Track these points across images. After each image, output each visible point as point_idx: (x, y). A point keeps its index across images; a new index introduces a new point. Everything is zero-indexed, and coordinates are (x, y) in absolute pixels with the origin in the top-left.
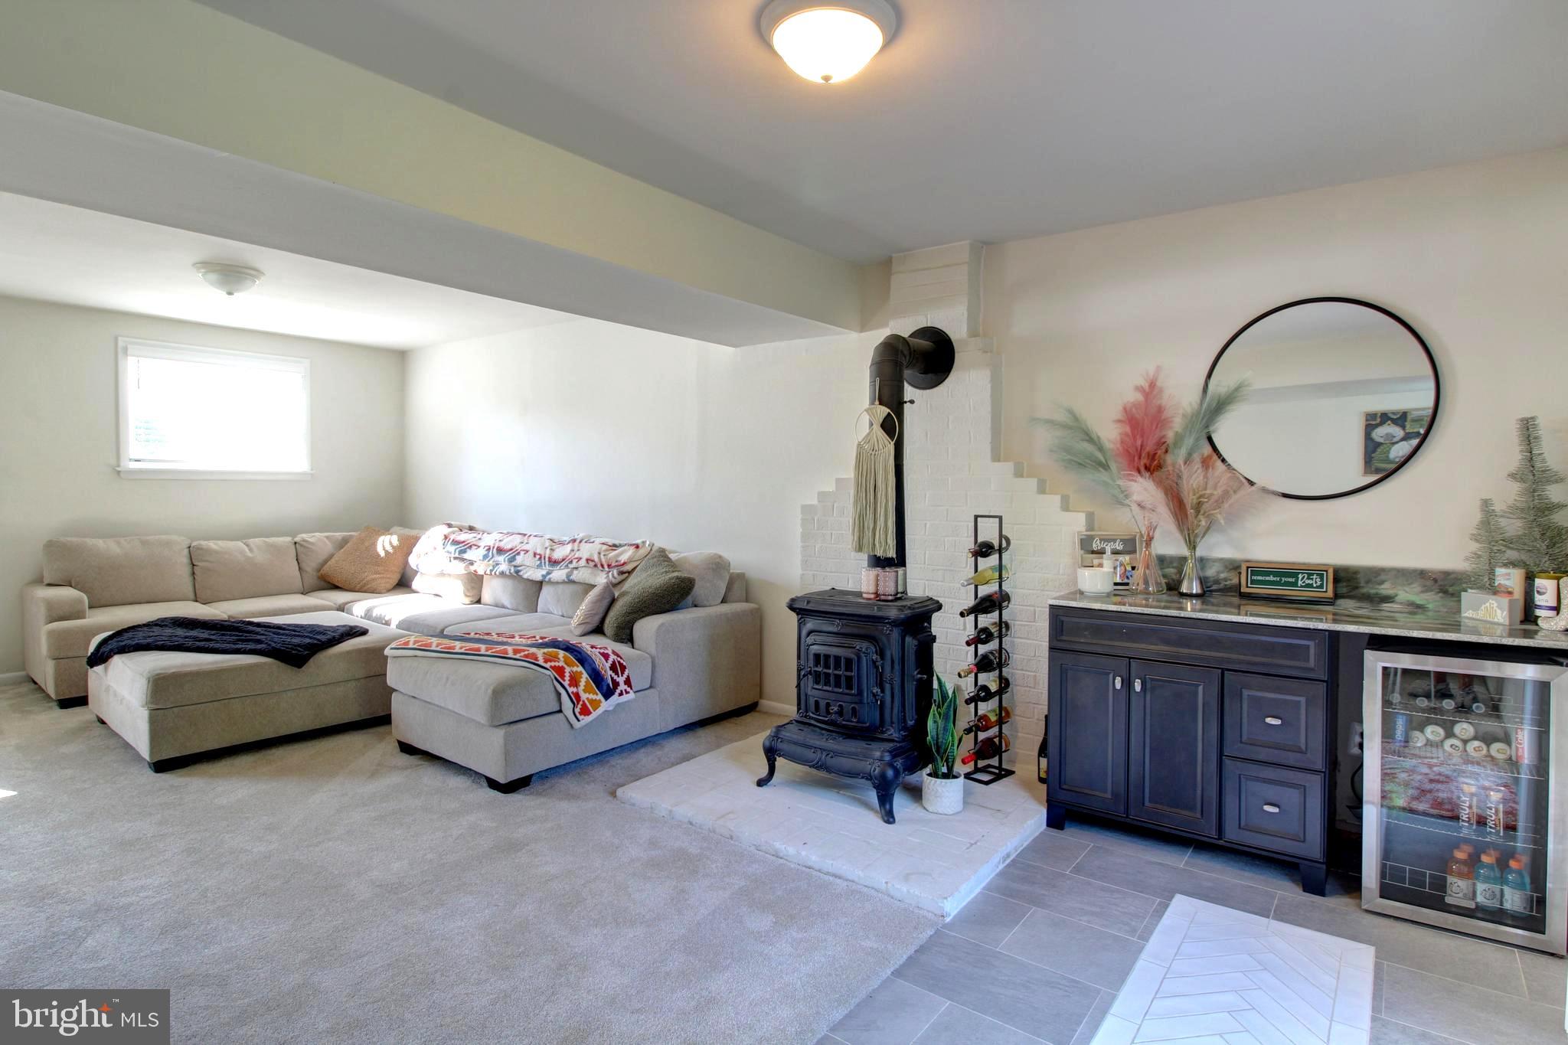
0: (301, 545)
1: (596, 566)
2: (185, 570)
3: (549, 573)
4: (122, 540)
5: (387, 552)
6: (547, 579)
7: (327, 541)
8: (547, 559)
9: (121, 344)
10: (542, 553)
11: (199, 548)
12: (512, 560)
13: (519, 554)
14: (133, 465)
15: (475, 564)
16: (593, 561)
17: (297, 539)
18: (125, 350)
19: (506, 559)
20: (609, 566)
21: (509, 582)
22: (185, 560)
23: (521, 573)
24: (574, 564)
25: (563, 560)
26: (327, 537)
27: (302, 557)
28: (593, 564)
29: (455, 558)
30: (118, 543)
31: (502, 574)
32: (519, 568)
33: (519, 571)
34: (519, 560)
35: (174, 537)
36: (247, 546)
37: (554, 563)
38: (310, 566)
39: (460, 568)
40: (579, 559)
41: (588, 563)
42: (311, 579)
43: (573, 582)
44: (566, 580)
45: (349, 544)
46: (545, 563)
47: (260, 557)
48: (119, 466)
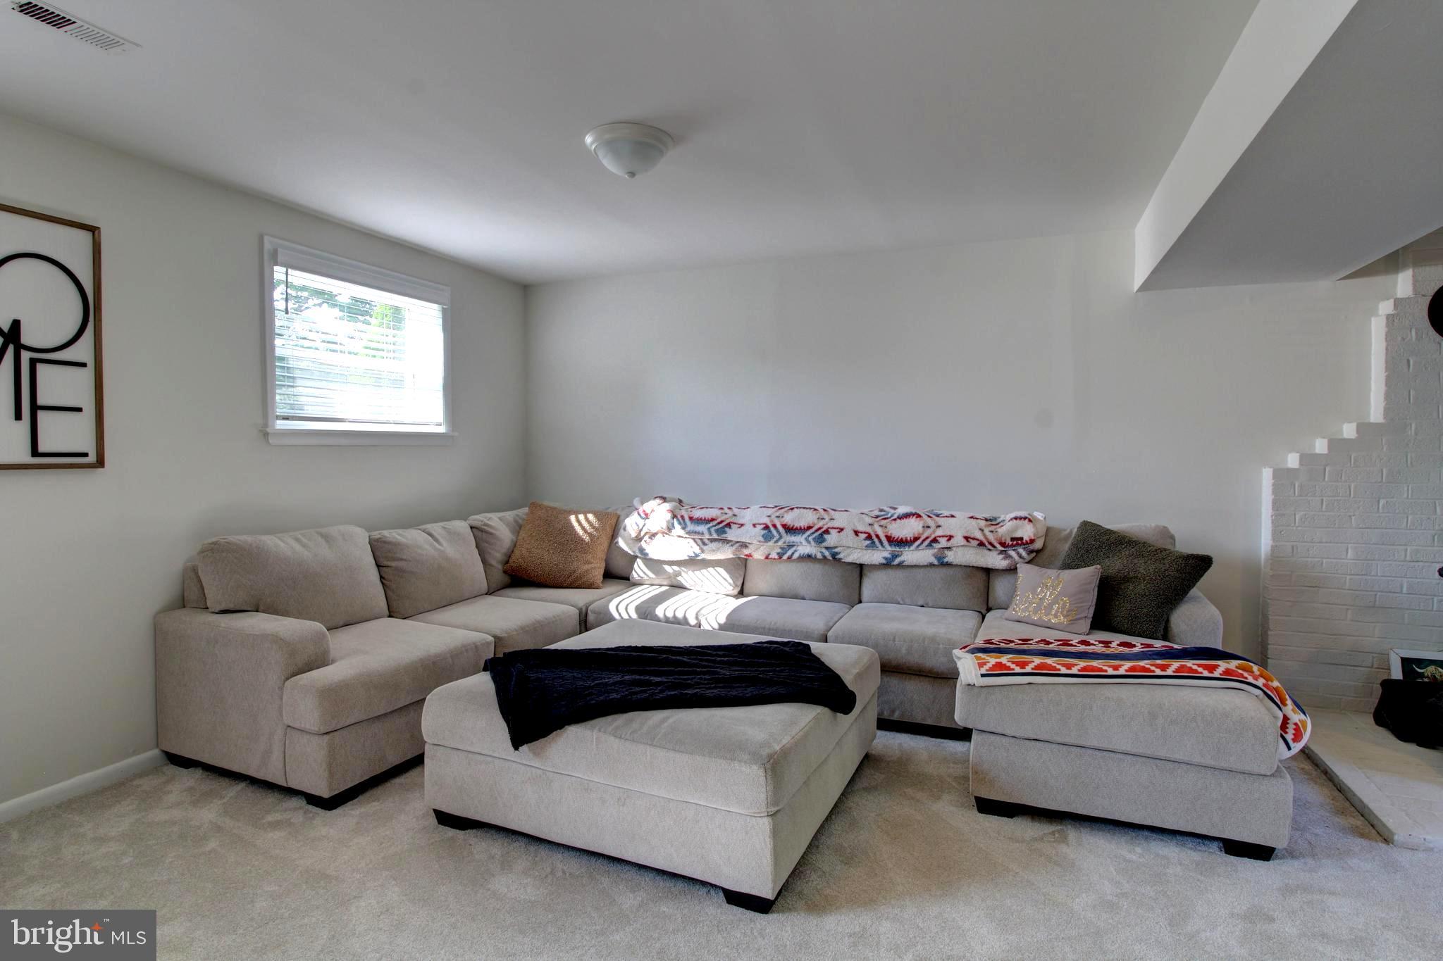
0: (480, 531)
1: (981, 544)
2: (373, 575)
3: (895, 556)
6: (897, 561)
7: (504, 525)
8: (884, 539)
10: (869, 529)
11: (380, 541)
12: (820, 539)
13: (827, 532)
14: (281, 425)
15: (751, 546)
16: (974, 539)
17: (472, 522)
19: (810, 539)
20: (1003, 544)
21: (817, 569)
23: (838, 557)
24: (943, 542)
25: (916, 539)
26: (501, 519)
27: (483, 545)
28: (977, 542)
29: (712, 540)
31: (809, 557)
32: (836, 550)
33: (837, 554)
34: (832, 539)
35: (349, 528)
37: (903, 543)
38: (497, 556)
39: (726, 553)
40: (950, 538)
41: (968, 541)
42: (498, 576)
43: (949, 565)
44: (936, 562)
45: (530, 528)
46: (881, 543)
47: (447, 550)
48: (266, 425)
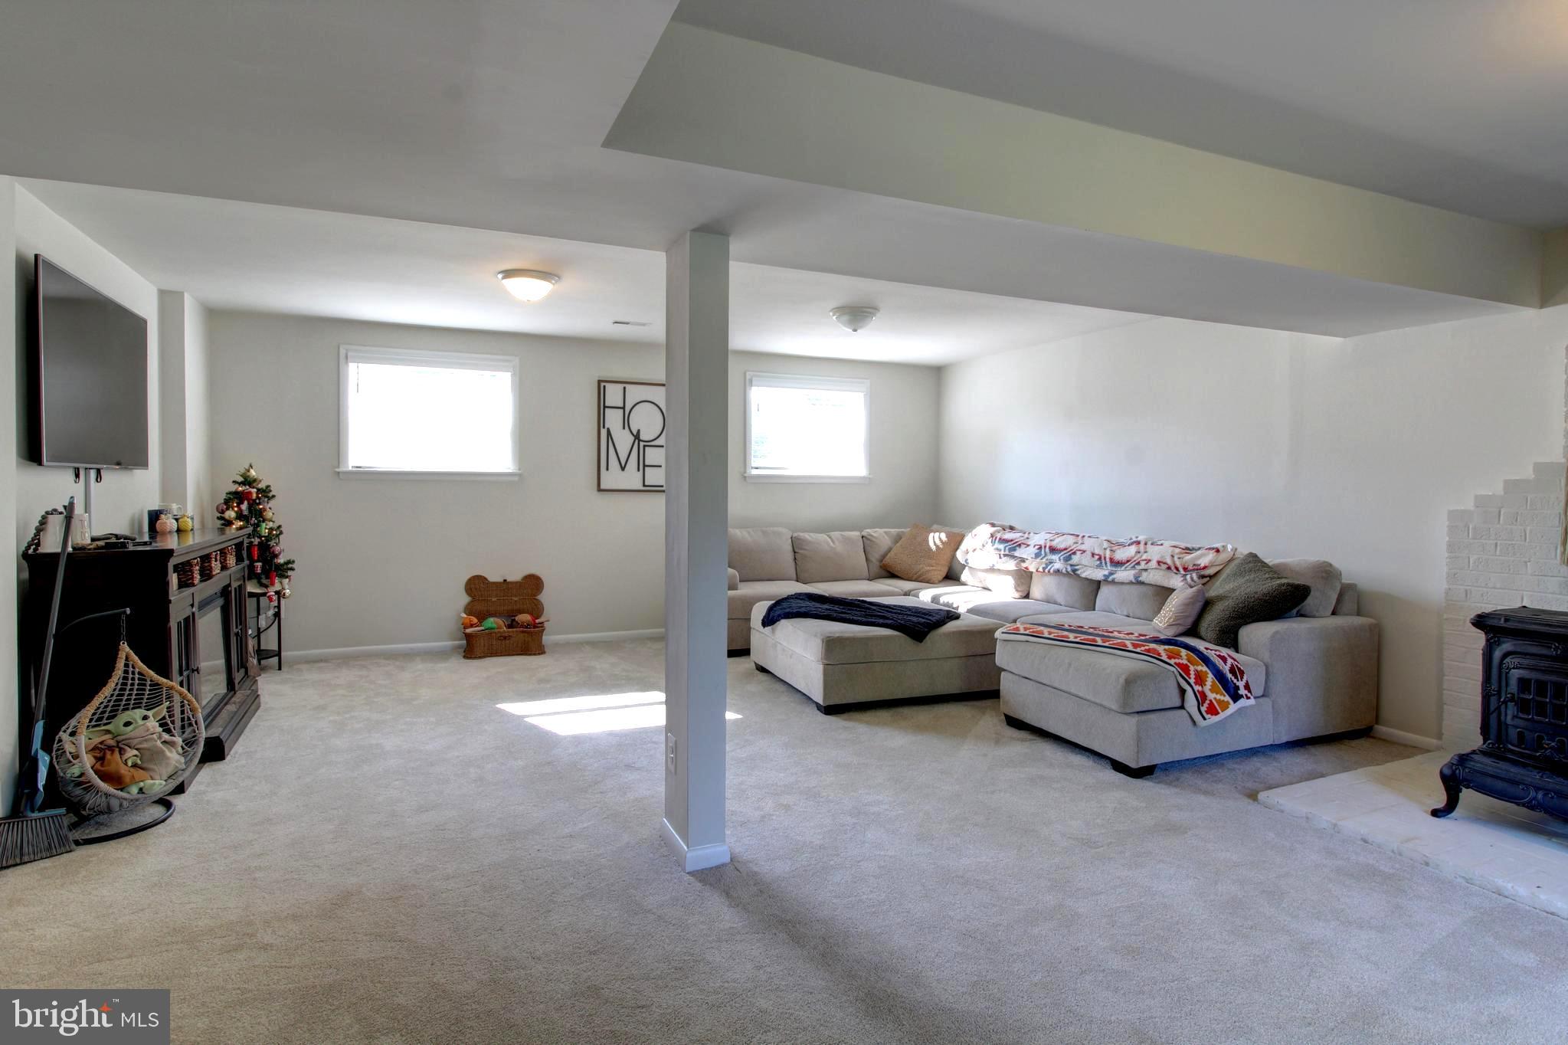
0: (868, 539)
1: (1169, 568)
2: (789, 556)
3: (1111, 574)
4: (750, 530)
5: (937, 546)
6: (1110, 579)
7: (886, 537)
8: (1108, 560)
9: (748, 377)
10: (1101, 553)
11: (797, 539)
12: (1068, 559)
13: (1074, 553)
14: (754, 472)
15: (1027, 561)
16: (1164, 563)
17: (864, 533)
18: (751, 381)
19: (1062, 558)
20: (1185, 569)
21: (1066, 580)
22: (790, 548)
23: (1078, 572)
24: (1143, 565)
25: (1128, 561)
26: (885, 532)
27: (868, 549)
28: (1166, 566)
29: (1005, 555)
30: (749, 533)
31: (1058, 571)
32: (1077, 567)
33: (1077, 570)
34: (1075, 559)
35: (780, 529)
36: (830, 538)
37: (1117, 564)
38: (875, 556)
39: (1011, 565)
40: (1148, 561)
41: (1159, 565)
42: (875, 568)
43: (1142, 583)
44: (1134, 581)
45: (903, 539)
46: (1106, 564)
47: (839, 547)
48: (745, 472)
